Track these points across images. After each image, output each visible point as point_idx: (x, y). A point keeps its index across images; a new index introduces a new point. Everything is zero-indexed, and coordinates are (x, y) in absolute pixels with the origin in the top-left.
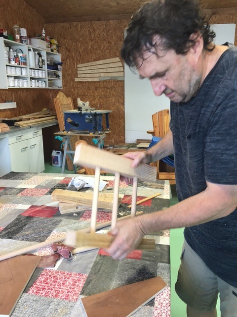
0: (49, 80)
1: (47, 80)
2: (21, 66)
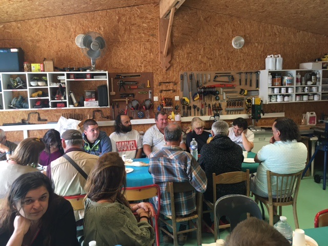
0: (322, 94)
1: (321, 94)
2: (287, 86)
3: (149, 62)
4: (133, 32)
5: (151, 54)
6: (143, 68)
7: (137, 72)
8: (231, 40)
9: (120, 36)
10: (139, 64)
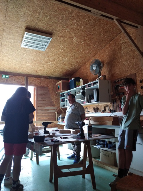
3: (133, 66)
4: (122, 48)
5: (134, 59)
6: (129, 71)
7: (126, 75)
9: (116, 55)
10: (127, 70)
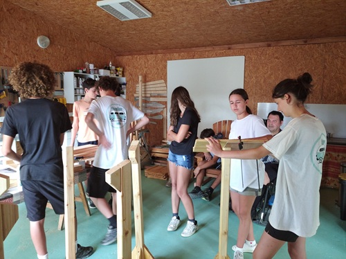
8: (36, 39)
